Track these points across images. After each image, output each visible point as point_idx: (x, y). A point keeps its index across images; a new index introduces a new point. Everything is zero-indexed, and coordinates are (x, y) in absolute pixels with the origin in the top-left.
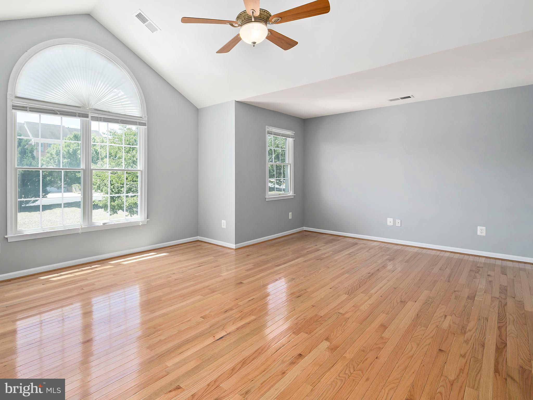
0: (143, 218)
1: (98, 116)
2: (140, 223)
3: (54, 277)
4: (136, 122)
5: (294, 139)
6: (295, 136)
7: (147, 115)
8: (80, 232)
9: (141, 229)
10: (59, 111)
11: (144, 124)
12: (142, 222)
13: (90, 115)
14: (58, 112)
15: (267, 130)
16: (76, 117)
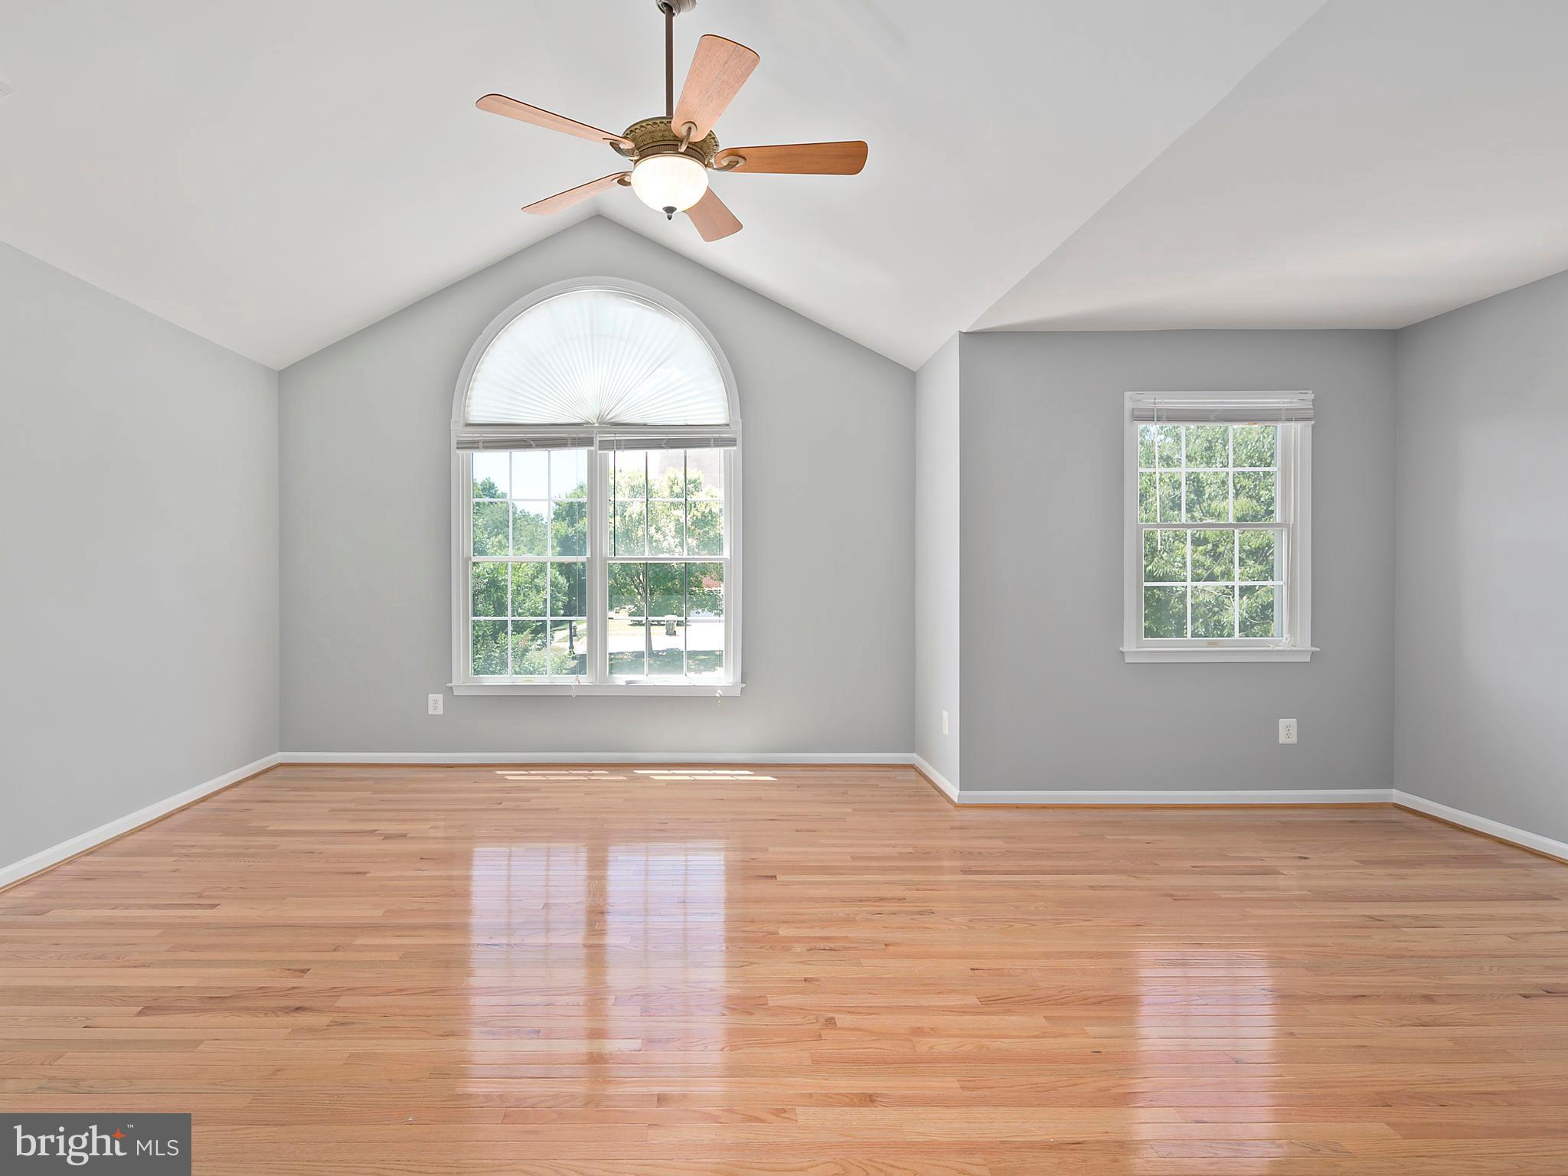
0: (732, 681)
1: (613, 438)
2: (719, 691)
3: (513, 776)
4: (708, 440)
5: (1313, 422)
6: (1313, 409)
7: (741, 417)
8: (573, 693)
9: (719, 705)
10: (534, 440)
11: (731, 442)
12: (722, 687)
13: (597, 439)
14: (532, 443)
15: (1129, 404)
16: (567, 448)
